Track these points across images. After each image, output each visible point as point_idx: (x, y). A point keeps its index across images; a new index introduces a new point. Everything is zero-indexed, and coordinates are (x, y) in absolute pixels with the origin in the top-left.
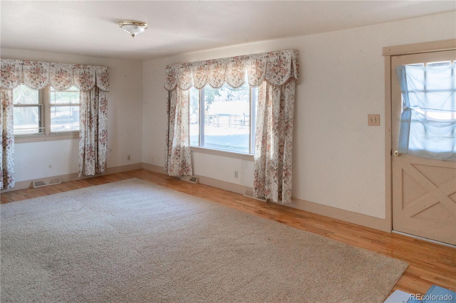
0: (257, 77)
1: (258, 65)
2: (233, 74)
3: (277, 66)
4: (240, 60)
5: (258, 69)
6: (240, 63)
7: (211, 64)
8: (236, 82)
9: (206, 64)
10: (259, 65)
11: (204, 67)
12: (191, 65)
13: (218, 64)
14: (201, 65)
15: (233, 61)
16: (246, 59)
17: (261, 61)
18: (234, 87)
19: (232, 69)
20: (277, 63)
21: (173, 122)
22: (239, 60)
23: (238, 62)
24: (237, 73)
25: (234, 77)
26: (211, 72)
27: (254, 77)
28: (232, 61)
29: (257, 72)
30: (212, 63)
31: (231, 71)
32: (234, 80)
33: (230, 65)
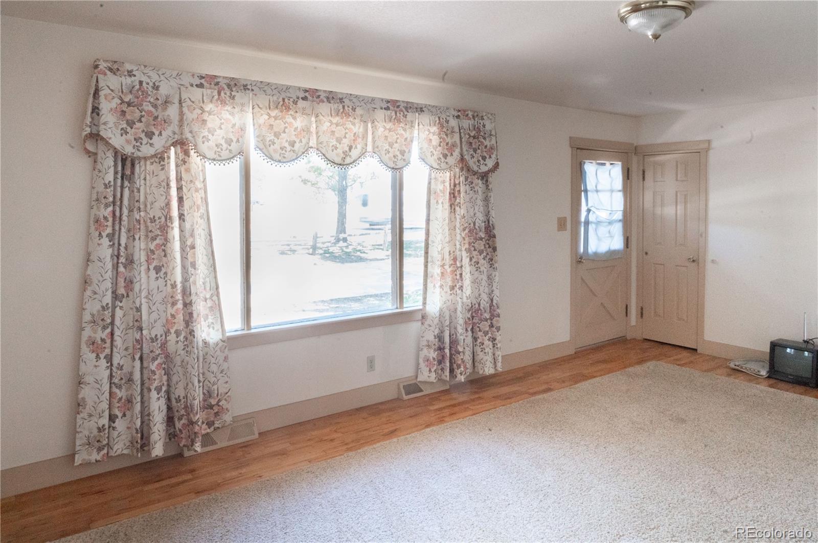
0: (441, 153)
1: (443, 128)
2: (386, 137)
3: (474, 137)
4: (404, 110)
5: (442, 135)
6: (405, 116)
7: (323, 102)
8: (394, 156)
9: (305, 99)
10: (445, 130)
11: (295, 103)
12: (245, 87)
13: (344, 107)
14: (283, 95)
15: (387, 109)
16: (417, 111)
17: (447, 122)
18: (391, 167)
19: (385, 127)
20: (474, 132)
21: (164, 270)
22: (402, 111)
23: (398, 113)
24: (396, 137)
25: (389, 146)
26: (323, 122)
27: (436, 151)
28: (385, 109)
29: (441, 142)
30: (325, 100)
31: (383, 129)
32: (389, 152)
33: (380, 115)
